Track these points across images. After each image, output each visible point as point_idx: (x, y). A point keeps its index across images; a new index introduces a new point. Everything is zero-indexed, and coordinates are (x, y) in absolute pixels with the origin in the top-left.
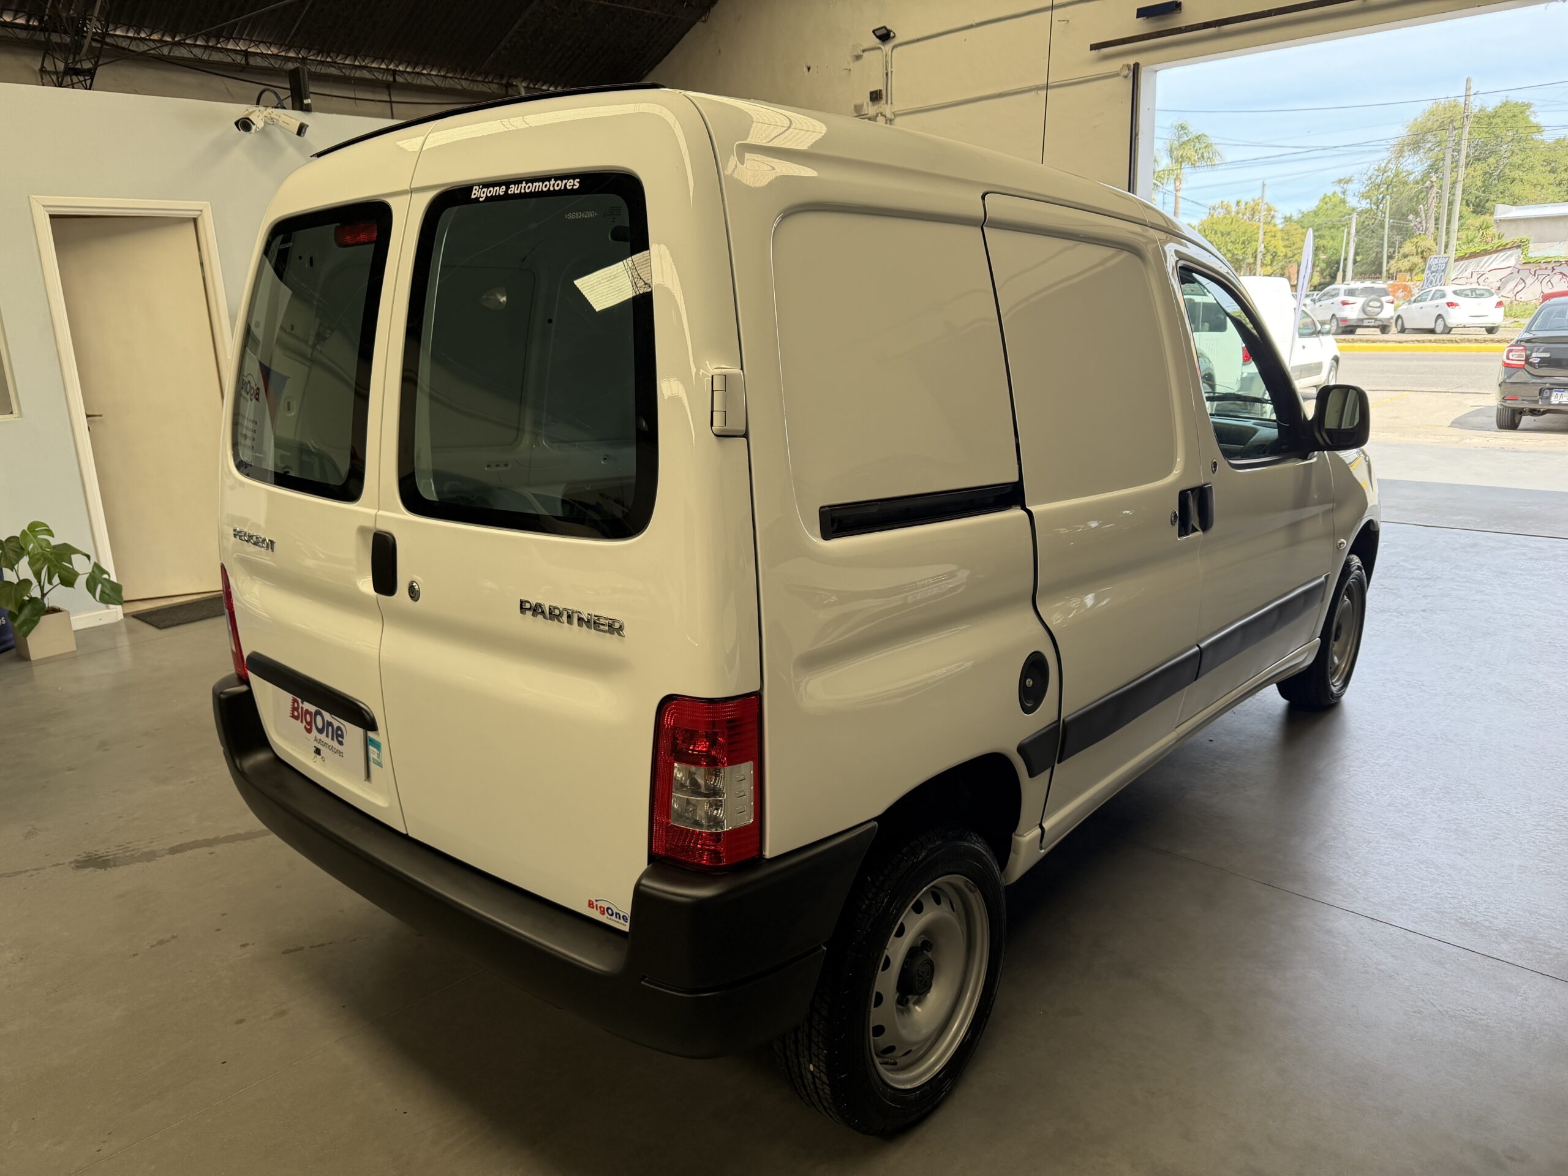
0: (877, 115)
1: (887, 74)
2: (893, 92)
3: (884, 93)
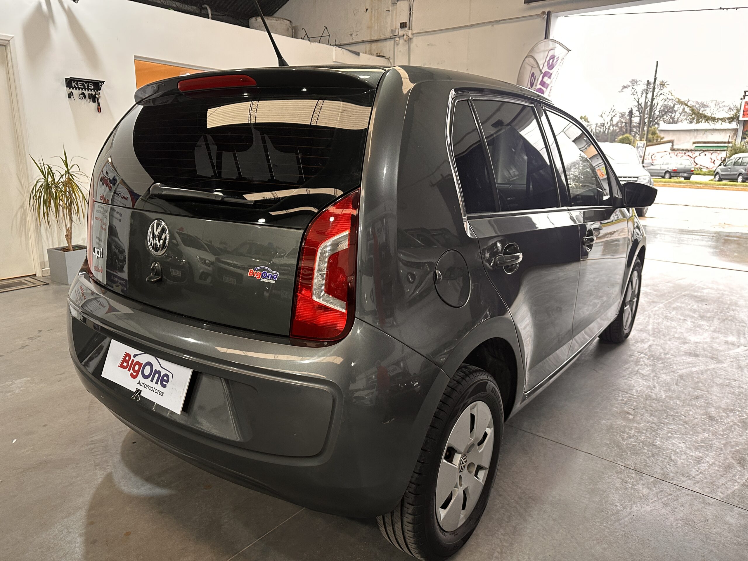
0: (403, 35)
1: (410, 14)
2: (413, 24)
3: (408, 24)
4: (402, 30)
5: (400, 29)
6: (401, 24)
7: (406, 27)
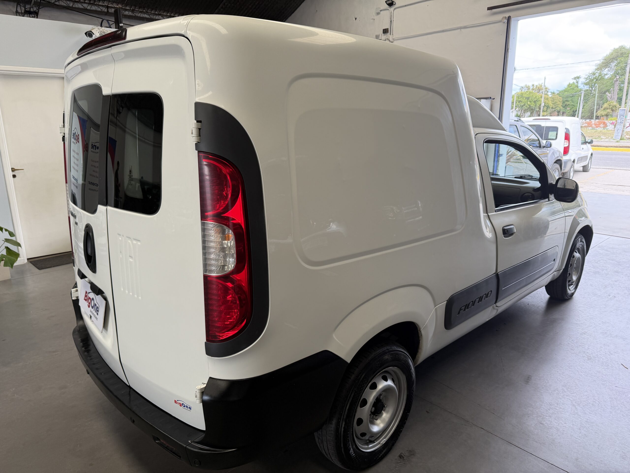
0: (386, 39)
1: (391, 21)
2: (394, 29)
3: (389, 30)
4: (384, 35)
5: (383, 34)
6: (384, 30)
7: (388, 32)
